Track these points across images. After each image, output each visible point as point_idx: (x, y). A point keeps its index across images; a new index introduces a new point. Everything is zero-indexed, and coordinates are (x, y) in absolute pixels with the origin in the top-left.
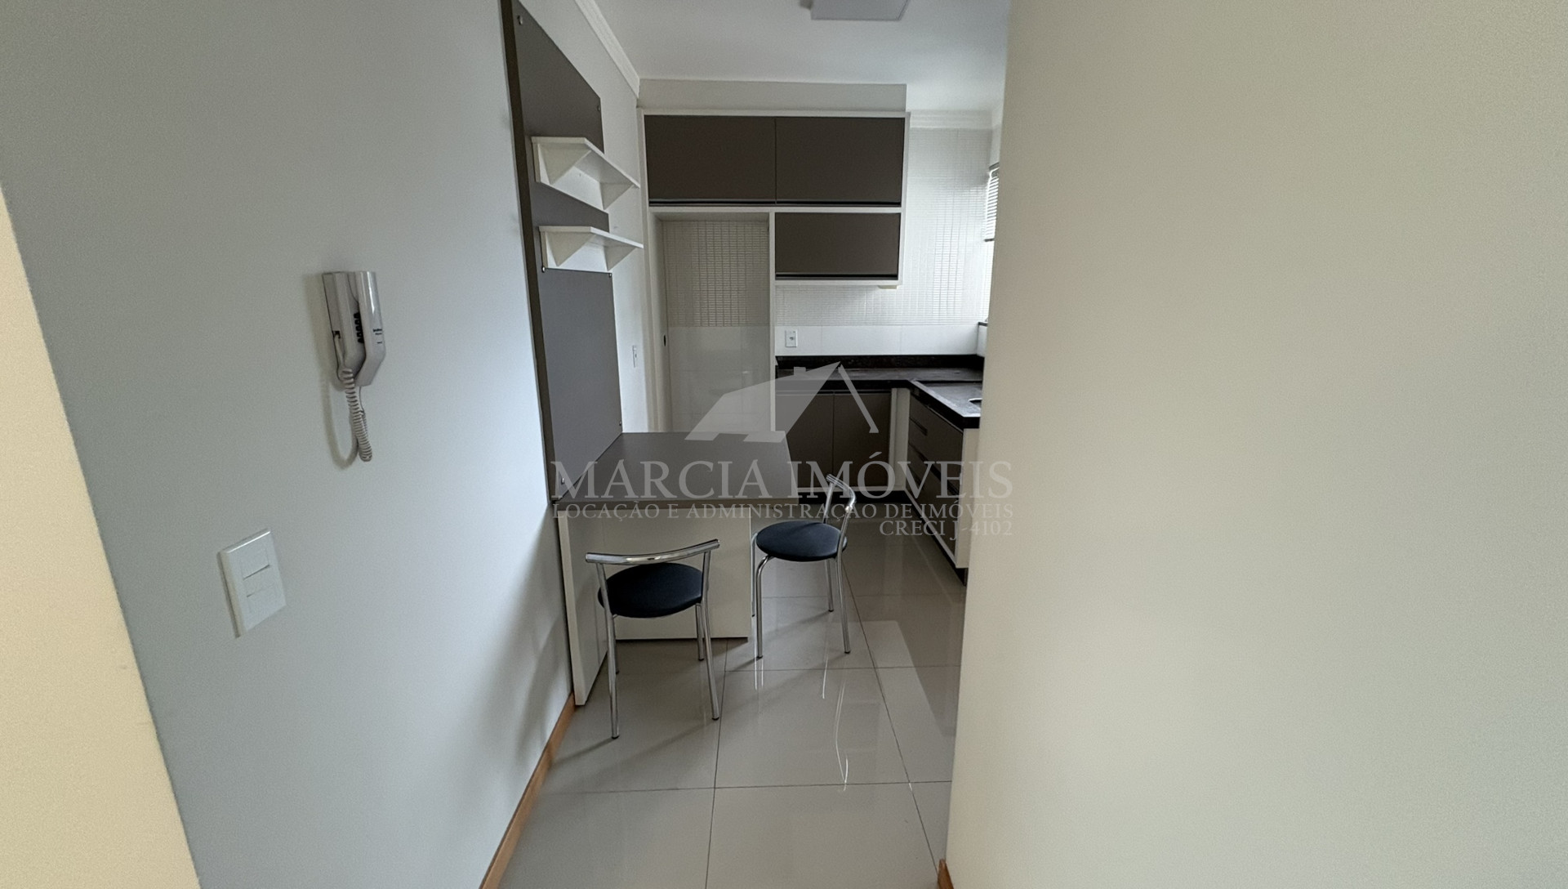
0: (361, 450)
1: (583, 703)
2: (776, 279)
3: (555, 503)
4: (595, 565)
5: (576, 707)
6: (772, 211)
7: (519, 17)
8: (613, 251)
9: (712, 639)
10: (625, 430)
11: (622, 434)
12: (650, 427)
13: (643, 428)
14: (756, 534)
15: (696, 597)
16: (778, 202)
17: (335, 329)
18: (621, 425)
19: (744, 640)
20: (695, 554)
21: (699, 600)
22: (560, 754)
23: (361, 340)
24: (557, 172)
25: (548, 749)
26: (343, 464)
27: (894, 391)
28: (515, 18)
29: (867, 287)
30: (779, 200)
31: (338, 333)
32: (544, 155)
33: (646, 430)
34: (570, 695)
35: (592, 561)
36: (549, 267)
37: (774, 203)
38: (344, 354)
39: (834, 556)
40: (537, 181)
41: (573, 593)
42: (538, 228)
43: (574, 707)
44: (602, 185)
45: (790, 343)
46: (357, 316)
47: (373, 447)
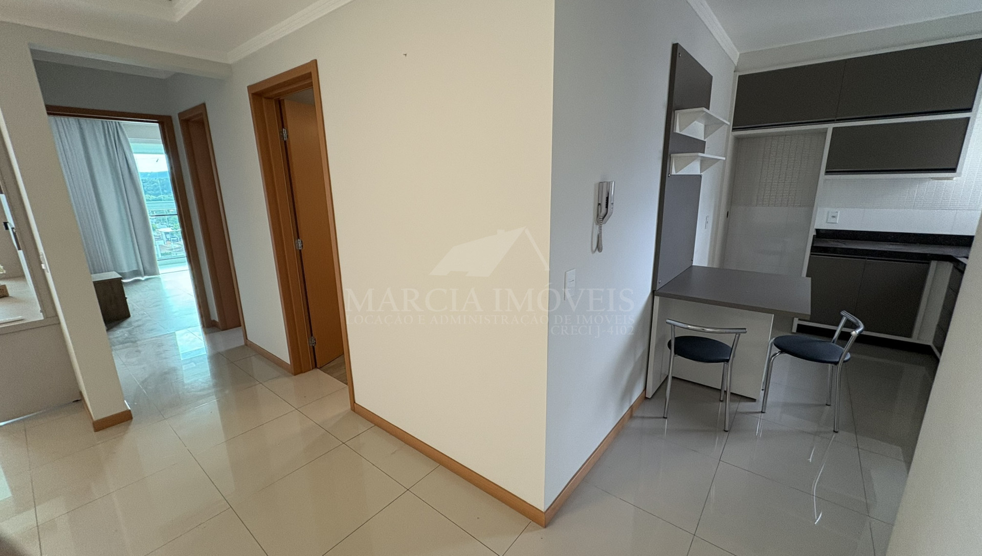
0: (599, 248)
1: (650, 397)
2: (825, 174)
3: (654, 292)
4: (670, 326)
5: (646, 398)
6: (830, 127)
7: (679, 54)
8: (705, 163)
9: (732, 393)
10: (694, 264)
11: (692, 266)
12: (709, 263)
13: (705, 264)
14: (774, 339)
15: (726, 358)
16: (837, 120)
17: (599, 203)
18: (692, 260)
19: (754, 400)
20: (729, 333)
21: (728, 361)
22: (637, 413)
23: (607, 207)
24: (683, 126)
25: (631, 407)
26: (594, 252)
27: (933, 264)
28: (678, 54)
29: (921, 179)
30: (838, 118)
31: (600, 204)
32: (679, 117)
33: (706, 265)
34: (644, 390)
35: (670, 324)
36: (673, 174)
37: (833, 121)
38: (601, 211)
39: (836, 363)
40: (674, 131)
41: (655, 341)
42: (670, 155)
43: (644, 398)
44: (705, 126)
45: (833, 220)
46: (607, 198)
47: (603, 248)
